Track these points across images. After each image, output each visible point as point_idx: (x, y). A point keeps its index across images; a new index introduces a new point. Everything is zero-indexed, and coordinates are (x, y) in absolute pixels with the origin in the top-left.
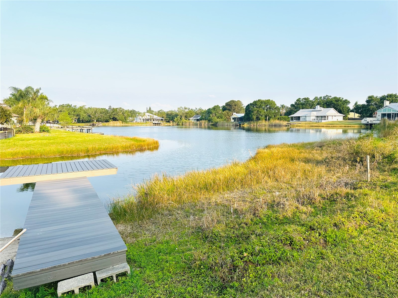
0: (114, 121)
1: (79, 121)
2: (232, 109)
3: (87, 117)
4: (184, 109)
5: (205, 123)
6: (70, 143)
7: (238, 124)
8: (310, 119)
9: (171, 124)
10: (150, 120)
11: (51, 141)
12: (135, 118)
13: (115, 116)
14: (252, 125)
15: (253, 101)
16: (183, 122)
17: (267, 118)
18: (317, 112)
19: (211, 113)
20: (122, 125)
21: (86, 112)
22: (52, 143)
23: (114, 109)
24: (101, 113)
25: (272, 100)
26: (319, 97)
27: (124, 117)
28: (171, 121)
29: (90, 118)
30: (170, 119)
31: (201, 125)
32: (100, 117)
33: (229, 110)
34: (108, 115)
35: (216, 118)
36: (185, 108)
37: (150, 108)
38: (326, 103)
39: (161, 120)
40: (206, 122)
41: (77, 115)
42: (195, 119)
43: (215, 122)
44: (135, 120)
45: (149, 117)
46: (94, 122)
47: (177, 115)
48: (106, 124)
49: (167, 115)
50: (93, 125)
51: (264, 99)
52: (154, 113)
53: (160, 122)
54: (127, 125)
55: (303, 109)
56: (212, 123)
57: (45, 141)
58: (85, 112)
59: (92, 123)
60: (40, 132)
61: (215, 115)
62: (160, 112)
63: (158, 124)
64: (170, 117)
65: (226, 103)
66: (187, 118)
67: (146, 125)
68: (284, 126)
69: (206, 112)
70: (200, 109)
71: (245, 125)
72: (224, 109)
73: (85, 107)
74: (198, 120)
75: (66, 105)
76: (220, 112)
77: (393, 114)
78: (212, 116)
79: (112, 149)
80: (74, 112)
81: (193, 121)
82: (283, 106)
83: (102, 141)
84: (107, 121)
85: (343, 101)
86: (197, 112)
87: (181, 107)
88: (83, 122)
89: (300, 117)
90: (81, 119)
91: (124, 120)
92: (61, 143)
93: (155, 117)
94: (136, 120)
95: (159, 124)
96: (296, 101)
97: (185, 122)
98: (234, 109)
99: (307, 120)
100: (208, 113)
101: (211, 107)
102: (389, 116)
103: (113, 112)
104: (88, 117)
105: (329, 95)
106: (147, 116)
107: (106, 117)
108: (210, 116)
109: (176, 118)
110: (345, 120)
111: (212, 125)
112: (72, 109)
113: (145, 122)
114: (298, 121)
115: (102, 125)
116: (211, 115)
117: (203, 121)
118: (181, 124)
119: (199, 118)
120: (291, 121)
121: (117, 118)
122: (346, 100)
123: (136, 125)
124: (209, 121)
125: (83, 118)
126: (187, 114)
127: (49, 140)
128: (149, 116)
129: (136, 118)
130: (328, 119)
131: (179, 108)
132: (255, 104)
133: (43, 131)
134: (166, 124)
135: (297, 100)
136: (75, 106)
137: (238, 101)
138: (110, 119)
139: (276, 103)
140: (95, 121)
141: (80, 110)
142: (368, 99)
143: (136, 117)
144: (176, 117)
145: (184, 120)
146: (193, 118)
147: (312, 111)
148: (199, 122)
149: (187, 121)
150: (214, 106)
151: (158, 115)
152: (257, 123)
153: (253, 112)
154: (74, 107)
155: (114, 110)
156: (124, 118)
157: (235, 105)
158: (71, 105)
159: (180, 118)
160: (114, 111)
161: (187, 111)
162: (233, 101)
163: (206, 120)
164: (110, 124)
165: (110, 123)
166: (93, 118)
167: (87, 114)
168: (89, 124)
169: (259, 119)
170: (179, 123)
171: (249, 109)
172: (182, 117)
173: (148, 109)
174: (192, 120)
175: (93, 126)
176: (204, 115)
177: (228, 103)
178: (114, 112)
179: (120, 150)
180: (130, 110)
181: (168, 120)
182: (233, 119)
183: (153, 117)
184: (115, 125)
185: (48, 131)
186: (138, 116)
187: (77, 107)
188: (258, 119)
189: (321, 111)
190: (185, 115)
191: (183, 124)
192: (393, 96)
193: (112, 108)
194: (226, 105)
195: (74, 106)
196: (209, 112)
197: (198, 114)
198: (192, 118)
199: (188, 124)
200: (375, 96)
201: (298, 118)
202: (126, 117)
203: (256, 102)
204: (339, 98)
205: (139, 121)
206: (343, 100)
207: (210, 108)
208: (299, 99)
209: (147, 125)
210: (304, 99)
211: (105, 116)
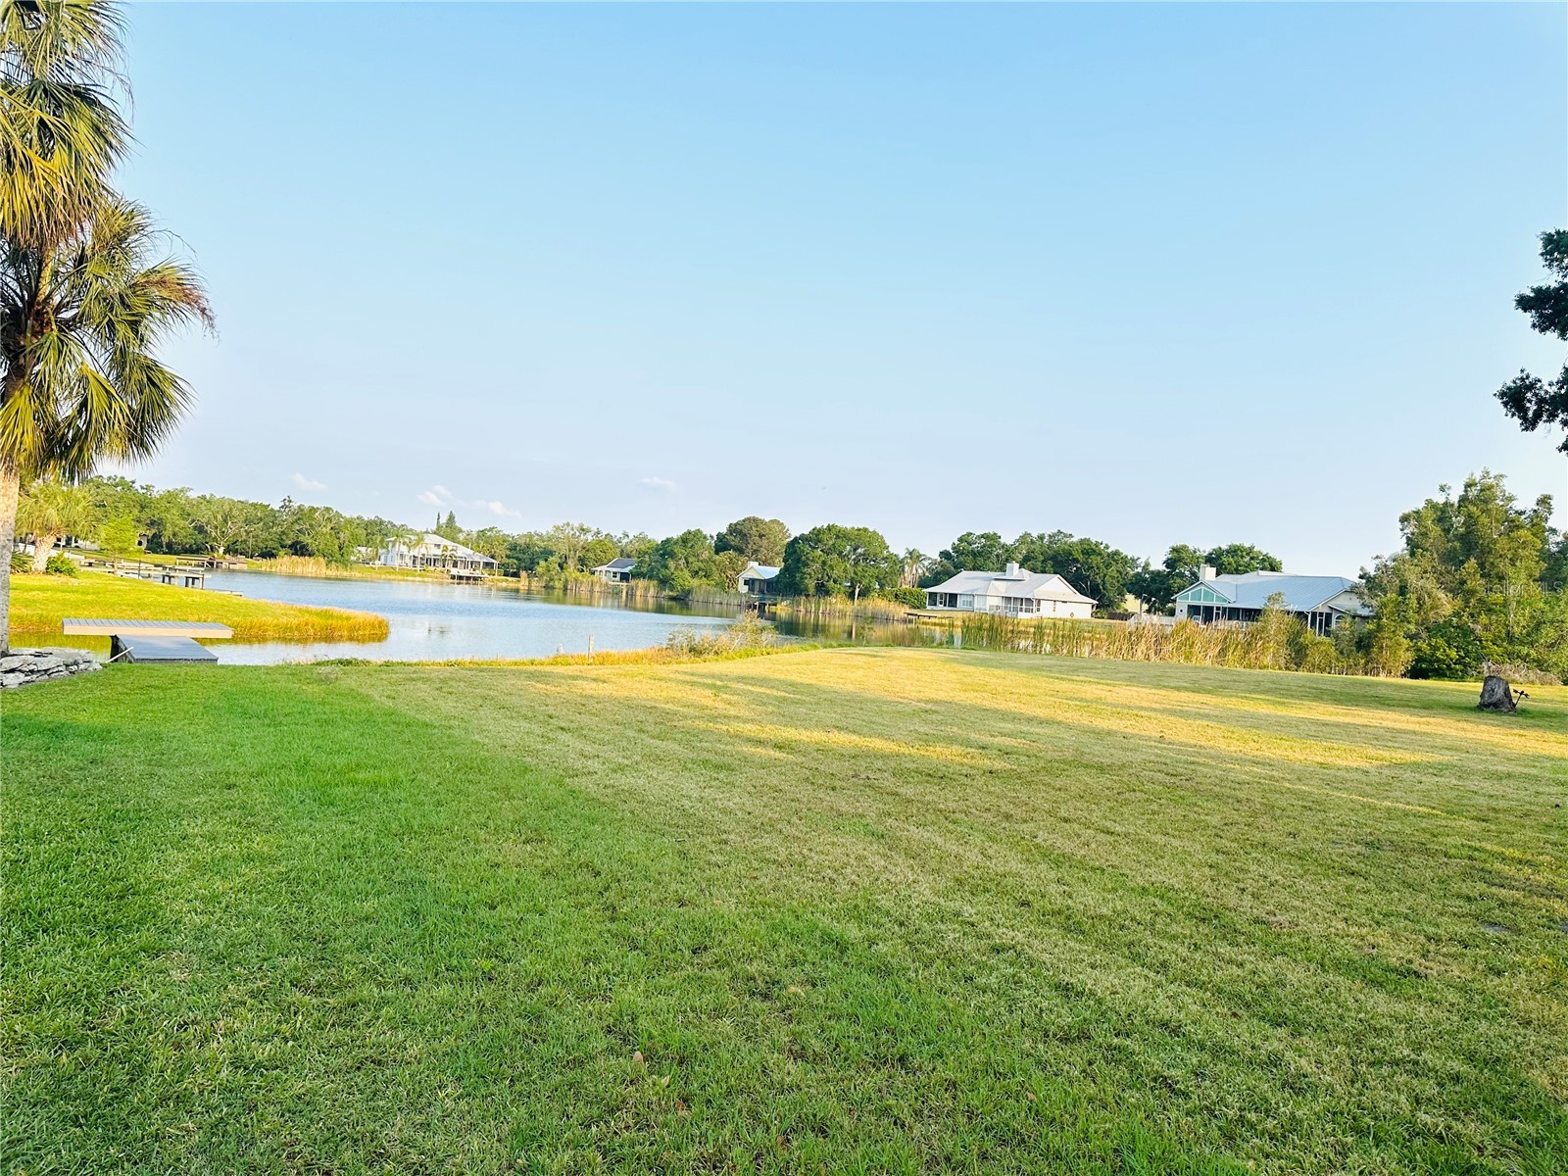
0: (296, 554)
1: (155, 545)
2: (750, 547)
3: (191, 531)
4: (578, 534)
5: (647, 589)
6: (139, 605)
7: (757, 603)
8: (985, 605)
9: (522, 583)
10: (439, 564)
11: (89, 597)
12: (380, 551)
13: (302, 538)
14: (802, 608)
15: (811, 529)
16: (567, 580)
17: (857, 590)
18: (1010, 583)
19: (672, 555)
20: (324, 571)
21: (189, 515)
22: (92, 604)
23: (302, 510)
24: (248, 522)
25: (874, 532)
26: (1035, 535)
27: (336, 542)
28: (523, 574)
29: (200, 537)
30: (523, 565)
31: (631, 595)
32: (244, 537)
33: (740, 551)
34: (276, 533)
35: (687, 574)
36: (583, 530)
37: (451, 518)
38: (1054, 558)
39: (487, 564)
40: (651, 585)
41: (153, 523)
42: (615, 573)
43: (683, 590)
44: (382, 558)
45: (439, 552)
46: (215, 555)
47: (547, 553)
48: (265, 564)
49: (511, 550)
50: (212, 564)
51: (847, 523)
52: (461, 537)
53: (478, 573)
54: (345, 574)
55: (974, 569)
56: (671, 593)
57: (72, 597)
58: (185, 514)
59: (209, 557)
60: (47, 572)
61: (687, 563)
62: (489, 534)
63: (472, 581)
64: (521, 556)
65: (730, 525)
66: (586, 565)
67: (421, 579)
68: (898, 620)
69: (657, 550)
70: (641, 538)
71: (779, 606)
72: (722, 545)
73: (188, 494)
74: (625, 577)
75: (110, 478)
76: (705, 555)
77: (1218, 608)
78: (676, 568)
79: (250, 629)
80: (140, 512)
81: (604, 579)
82: (915, 556)
83: (226, 608)
84: (268, 554)
85: (1108, 555)
86: (628, 548)
87: (568, 524)
88: (171, 549)
89: (957, 595)
90: (165, 540)
91: (338, 555)
92: (114, 604)
93: (463, 552)
94: (386, 560)
95: (475, 579)
96: (957, 543)
97: (576, 580)
98: (755, 547)
99: (976, 606)
100: (662, 555)
101: (676, 533)
102: (1208, 614)
103: (296, 521)
104: (196, 532)
105: (1068, 532)
106: (431, 547)
107: (266, 537)
108: (666, 567)
109: (542, 563)
110: (1098, 618)
111: (672, 599)
112: (134, 498)
113: (418, 568)
114: (950, 608)
115: (245, 567)
116: (671, 564)
117: (641, 583)
118: (558, 585)
119: (627, 570)
120: (929, 608)
121: (307, 544)
122: (1117, 553)
123: (383, 576)
124: (664, 582)
125: (174, 535)
126: (588, 551)
127: (83, 593)
128: (438, 546)
129: (384, 551)
130: (1038, 610)
131: (557, 528)
132: (815, 538)
133: (57, 570)
134: (503, 581)
135: (961, 540)
136: (147, 488)
137: (773, 521)
138: (282, 547)
139: (888, 543)
140: (221, 550)
141: (164, 503)
142: (1170, 556)
143: (383, 547)
144: (546, 560)
145: (572, 571)
146: (609, 569)
147: (996, 579)
148: (625, 584)
149: (585, 577)
150: (686, 531)
151: (477, 548)
152: (819, 603)
153: (806, 565)
154: (145, 491)
155: (303, 515)
156: (336, 546)
157: (761, 536)
158: (133, 483)
159: (561, 566)
160: (299, 519)
161: (590, 539)
162: (755, 520)
163: (650, 578)
164: (279, 567)
165: (279, 560)
166: (215, 539)
167: (193, 521)
168: (194, 559)
169: (828, 593)
170: (551, 584)
171: (795, 554)
172: (566, 562)
173: (444, 520)
174: (604, 574)
175: (209, 570)
176: (647, 559)
177: (736, 525)
178: (301, 522)
179: (271, 633)
180: (366, 519)
181: (515, 566)
182: (746, 583)
183: (454, 553)
184: (299, 571)
185: (70, 572)
186: (393, 546)
187: (155, 490)
188: (823, 590)
189: (1021, 580)
190: (578, 554)
191: (569, 587)
192: (1242, 552)
193: (295, 505)
194: (730, 531)
195: (142, 488)
196: (665, 550)
197: (629, 556)
198: (604, 568)
199: (584, 589)
200: (1191, 548)
201: (952, 599)
202: (347, 542)
203: (819, 530)
204: (1097, 544)
205: (397, 562)
206: (1110, 550)
207: (670, 537)
208: (969, 534)
209: (426, 579)
210: (982, 536)
211: (265, 535)
